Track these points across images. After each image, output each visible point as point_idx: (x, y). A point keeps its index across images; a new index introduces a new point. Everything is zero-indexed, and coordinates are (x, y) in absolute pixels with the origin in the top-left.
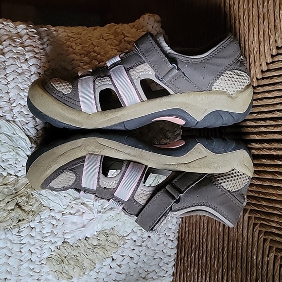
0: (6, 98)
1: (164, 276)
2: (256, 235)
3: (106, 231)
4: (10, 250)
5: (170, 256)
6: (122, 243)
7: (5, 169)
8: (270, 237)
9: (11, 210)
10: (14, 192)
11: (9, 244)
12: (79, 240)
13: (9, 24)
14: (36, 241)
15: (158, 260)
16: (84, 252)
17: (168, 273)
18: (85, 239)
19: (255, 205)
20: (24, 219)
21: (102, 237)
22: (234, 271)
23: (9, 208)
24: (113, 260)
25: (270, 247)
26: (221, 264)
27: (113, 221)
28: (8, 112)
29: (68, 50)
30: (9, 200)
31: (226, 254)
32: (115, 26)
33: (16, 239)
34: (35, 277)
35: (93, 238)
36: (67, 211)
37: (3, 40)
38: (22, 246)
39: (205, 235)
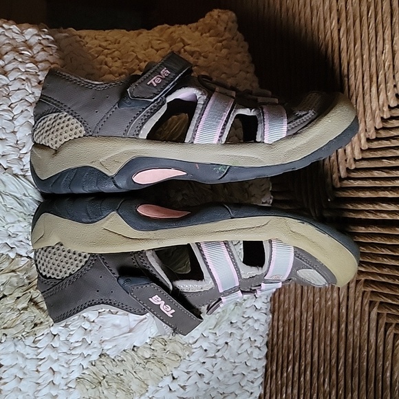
0: (12, 141)
3: (163, 337)
4: (21, 369)
5: (256, 370)
6: (187, 353)
7: (12, 248)
9: (23, 309)
10: (27, 282)
11: (20, 361)
12: (124, 351)
13: (11, 27)
14: (60, 355)
15: (239, 377)
16: (131, 369)
17: (254, 395)
18: (133, 350)
19: (387, 295)
20: (42, 323)
21: (158, 346)
22: (356, 393)
23: (20, 307)
24: (174, 378)
26: (335, 382)
28: (16, 161)
29: (101, 68)
30: (20, 295)
31: (343, 368)
32: (169, 28)
33: (31, 353)
35: (145, 348)
37: (3, 52)
38: (40, 363)
39: (310, 340)
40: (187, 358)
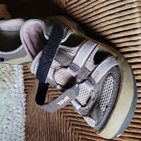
2: (62, 118)
5: (21, 137)
8: (69, 119)
15: (14, 140)
25: (69, 124)
26: (47, 138)
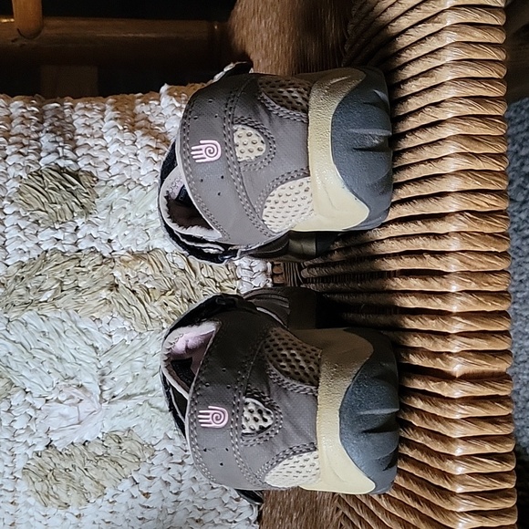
1: (235, 522)
3: (118, 433)
6: (148, 455)
12: (72, 443)
16: (80, 465)
18: (84, 445)
21: (112, 443)
24: (136, 483)
27: (129, 417)
34: (6, 499)
35: (96, 443)
36: (54, 396)
40: (148, 461)
